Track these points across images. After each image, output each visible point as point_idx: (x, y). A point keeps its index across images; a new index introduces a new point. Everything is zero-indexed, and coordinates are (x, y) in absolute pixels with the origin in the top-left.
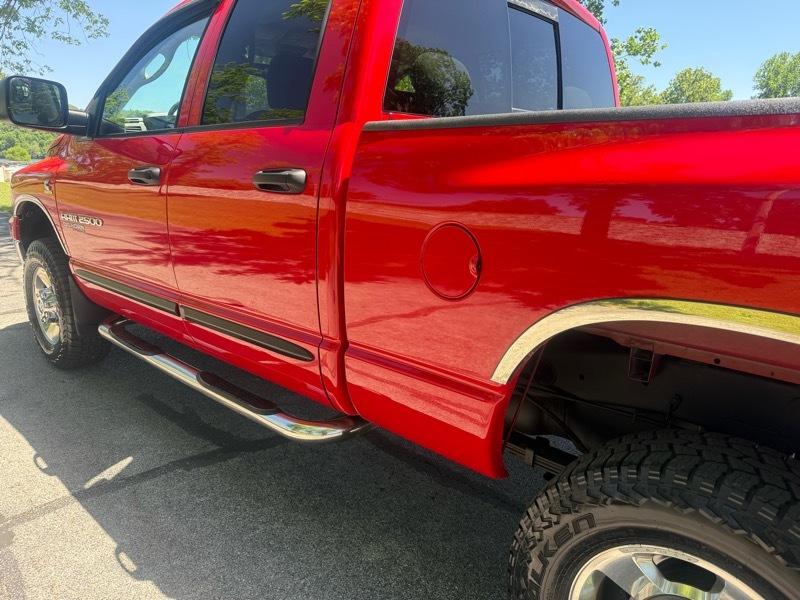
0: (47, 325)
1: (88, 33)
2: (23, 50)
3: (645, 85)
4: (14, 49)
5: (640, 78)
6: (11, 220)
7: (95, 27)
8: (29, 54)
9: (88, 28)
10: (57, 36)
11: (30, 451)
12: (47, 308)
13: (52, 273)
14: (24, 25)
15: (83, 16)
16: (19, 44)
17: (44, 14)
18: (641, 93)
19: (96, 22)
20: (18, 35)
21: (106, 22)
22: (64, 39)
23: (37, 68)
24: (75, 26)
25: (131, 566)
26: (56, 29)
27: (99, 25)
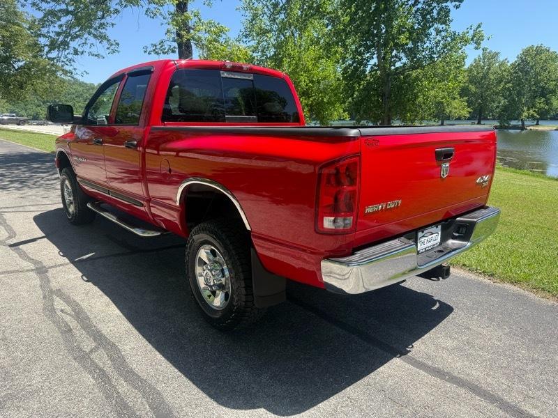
0: (69, 205)
1: (109, 51)
2: (72, 63)
3: (501, 58)
4: (67, 63)
5: (497, 54)
6: (56, 159)
7: (112, 48)
8: (75, 65)
9: (108, 48)
10: (90, 53)
11: (58, 250)
12: (69, 198)
13: (70, 182)
14: (72, 52)
15: (105, 42)
16: (70, 60)
17: (84, 41)
18: (497, 64)
19: (112, 45)
20: (70, 56)
21: (118, 44)
22: (96, 55)
23: (79, 73)
24: (101, 48)
25: (85, 279)
26: (90, 50)
27: (114, 46)
